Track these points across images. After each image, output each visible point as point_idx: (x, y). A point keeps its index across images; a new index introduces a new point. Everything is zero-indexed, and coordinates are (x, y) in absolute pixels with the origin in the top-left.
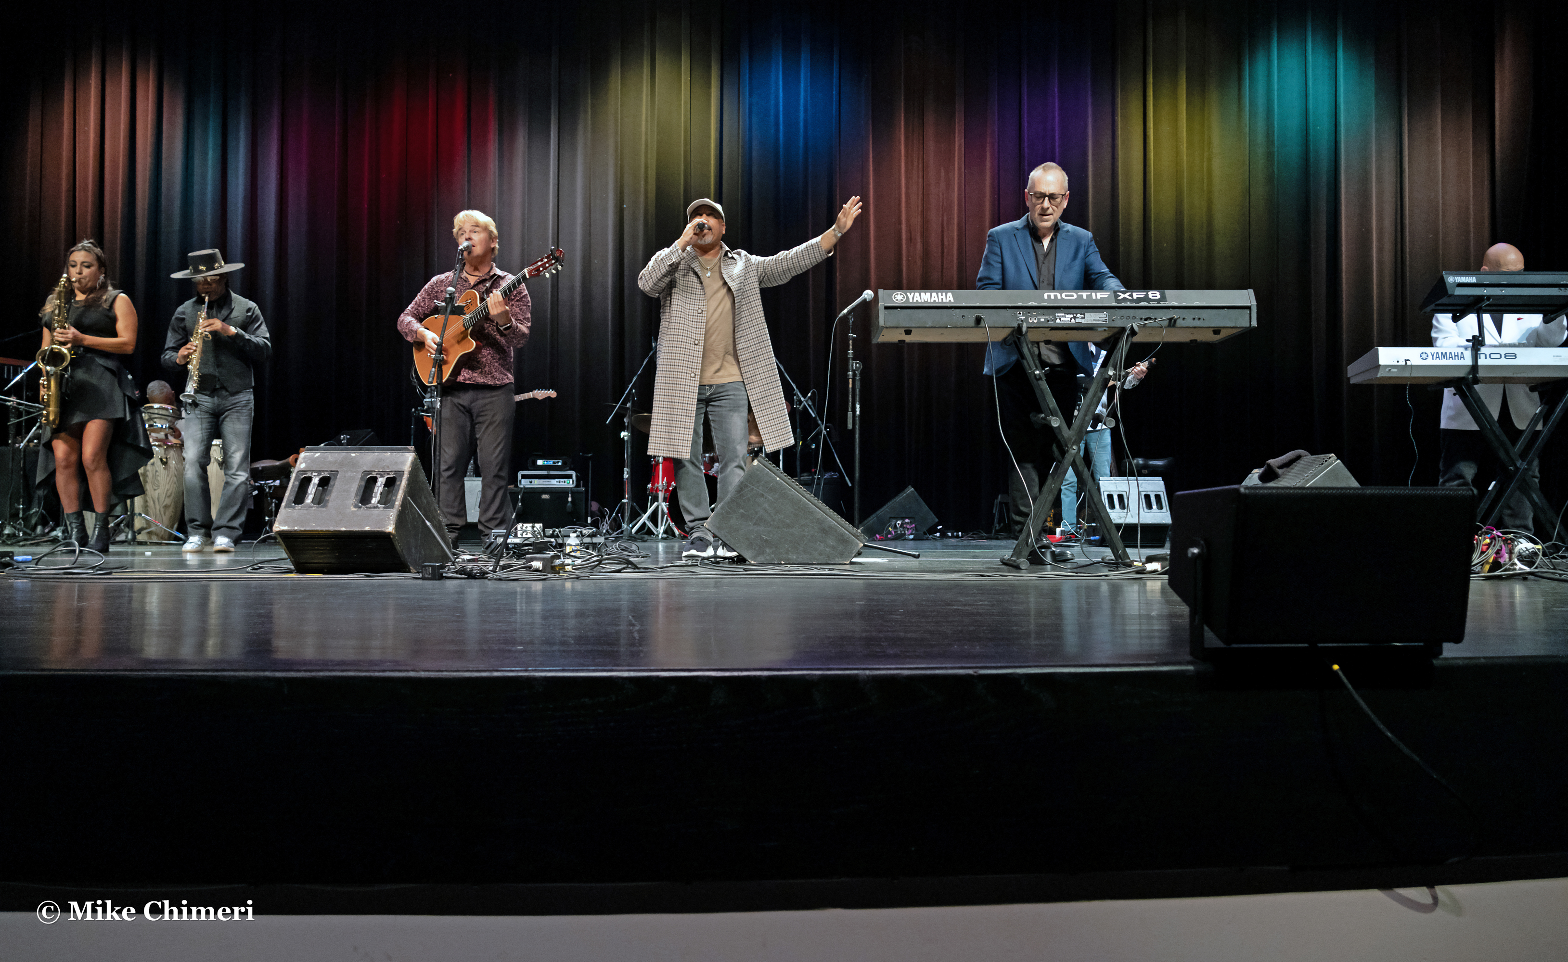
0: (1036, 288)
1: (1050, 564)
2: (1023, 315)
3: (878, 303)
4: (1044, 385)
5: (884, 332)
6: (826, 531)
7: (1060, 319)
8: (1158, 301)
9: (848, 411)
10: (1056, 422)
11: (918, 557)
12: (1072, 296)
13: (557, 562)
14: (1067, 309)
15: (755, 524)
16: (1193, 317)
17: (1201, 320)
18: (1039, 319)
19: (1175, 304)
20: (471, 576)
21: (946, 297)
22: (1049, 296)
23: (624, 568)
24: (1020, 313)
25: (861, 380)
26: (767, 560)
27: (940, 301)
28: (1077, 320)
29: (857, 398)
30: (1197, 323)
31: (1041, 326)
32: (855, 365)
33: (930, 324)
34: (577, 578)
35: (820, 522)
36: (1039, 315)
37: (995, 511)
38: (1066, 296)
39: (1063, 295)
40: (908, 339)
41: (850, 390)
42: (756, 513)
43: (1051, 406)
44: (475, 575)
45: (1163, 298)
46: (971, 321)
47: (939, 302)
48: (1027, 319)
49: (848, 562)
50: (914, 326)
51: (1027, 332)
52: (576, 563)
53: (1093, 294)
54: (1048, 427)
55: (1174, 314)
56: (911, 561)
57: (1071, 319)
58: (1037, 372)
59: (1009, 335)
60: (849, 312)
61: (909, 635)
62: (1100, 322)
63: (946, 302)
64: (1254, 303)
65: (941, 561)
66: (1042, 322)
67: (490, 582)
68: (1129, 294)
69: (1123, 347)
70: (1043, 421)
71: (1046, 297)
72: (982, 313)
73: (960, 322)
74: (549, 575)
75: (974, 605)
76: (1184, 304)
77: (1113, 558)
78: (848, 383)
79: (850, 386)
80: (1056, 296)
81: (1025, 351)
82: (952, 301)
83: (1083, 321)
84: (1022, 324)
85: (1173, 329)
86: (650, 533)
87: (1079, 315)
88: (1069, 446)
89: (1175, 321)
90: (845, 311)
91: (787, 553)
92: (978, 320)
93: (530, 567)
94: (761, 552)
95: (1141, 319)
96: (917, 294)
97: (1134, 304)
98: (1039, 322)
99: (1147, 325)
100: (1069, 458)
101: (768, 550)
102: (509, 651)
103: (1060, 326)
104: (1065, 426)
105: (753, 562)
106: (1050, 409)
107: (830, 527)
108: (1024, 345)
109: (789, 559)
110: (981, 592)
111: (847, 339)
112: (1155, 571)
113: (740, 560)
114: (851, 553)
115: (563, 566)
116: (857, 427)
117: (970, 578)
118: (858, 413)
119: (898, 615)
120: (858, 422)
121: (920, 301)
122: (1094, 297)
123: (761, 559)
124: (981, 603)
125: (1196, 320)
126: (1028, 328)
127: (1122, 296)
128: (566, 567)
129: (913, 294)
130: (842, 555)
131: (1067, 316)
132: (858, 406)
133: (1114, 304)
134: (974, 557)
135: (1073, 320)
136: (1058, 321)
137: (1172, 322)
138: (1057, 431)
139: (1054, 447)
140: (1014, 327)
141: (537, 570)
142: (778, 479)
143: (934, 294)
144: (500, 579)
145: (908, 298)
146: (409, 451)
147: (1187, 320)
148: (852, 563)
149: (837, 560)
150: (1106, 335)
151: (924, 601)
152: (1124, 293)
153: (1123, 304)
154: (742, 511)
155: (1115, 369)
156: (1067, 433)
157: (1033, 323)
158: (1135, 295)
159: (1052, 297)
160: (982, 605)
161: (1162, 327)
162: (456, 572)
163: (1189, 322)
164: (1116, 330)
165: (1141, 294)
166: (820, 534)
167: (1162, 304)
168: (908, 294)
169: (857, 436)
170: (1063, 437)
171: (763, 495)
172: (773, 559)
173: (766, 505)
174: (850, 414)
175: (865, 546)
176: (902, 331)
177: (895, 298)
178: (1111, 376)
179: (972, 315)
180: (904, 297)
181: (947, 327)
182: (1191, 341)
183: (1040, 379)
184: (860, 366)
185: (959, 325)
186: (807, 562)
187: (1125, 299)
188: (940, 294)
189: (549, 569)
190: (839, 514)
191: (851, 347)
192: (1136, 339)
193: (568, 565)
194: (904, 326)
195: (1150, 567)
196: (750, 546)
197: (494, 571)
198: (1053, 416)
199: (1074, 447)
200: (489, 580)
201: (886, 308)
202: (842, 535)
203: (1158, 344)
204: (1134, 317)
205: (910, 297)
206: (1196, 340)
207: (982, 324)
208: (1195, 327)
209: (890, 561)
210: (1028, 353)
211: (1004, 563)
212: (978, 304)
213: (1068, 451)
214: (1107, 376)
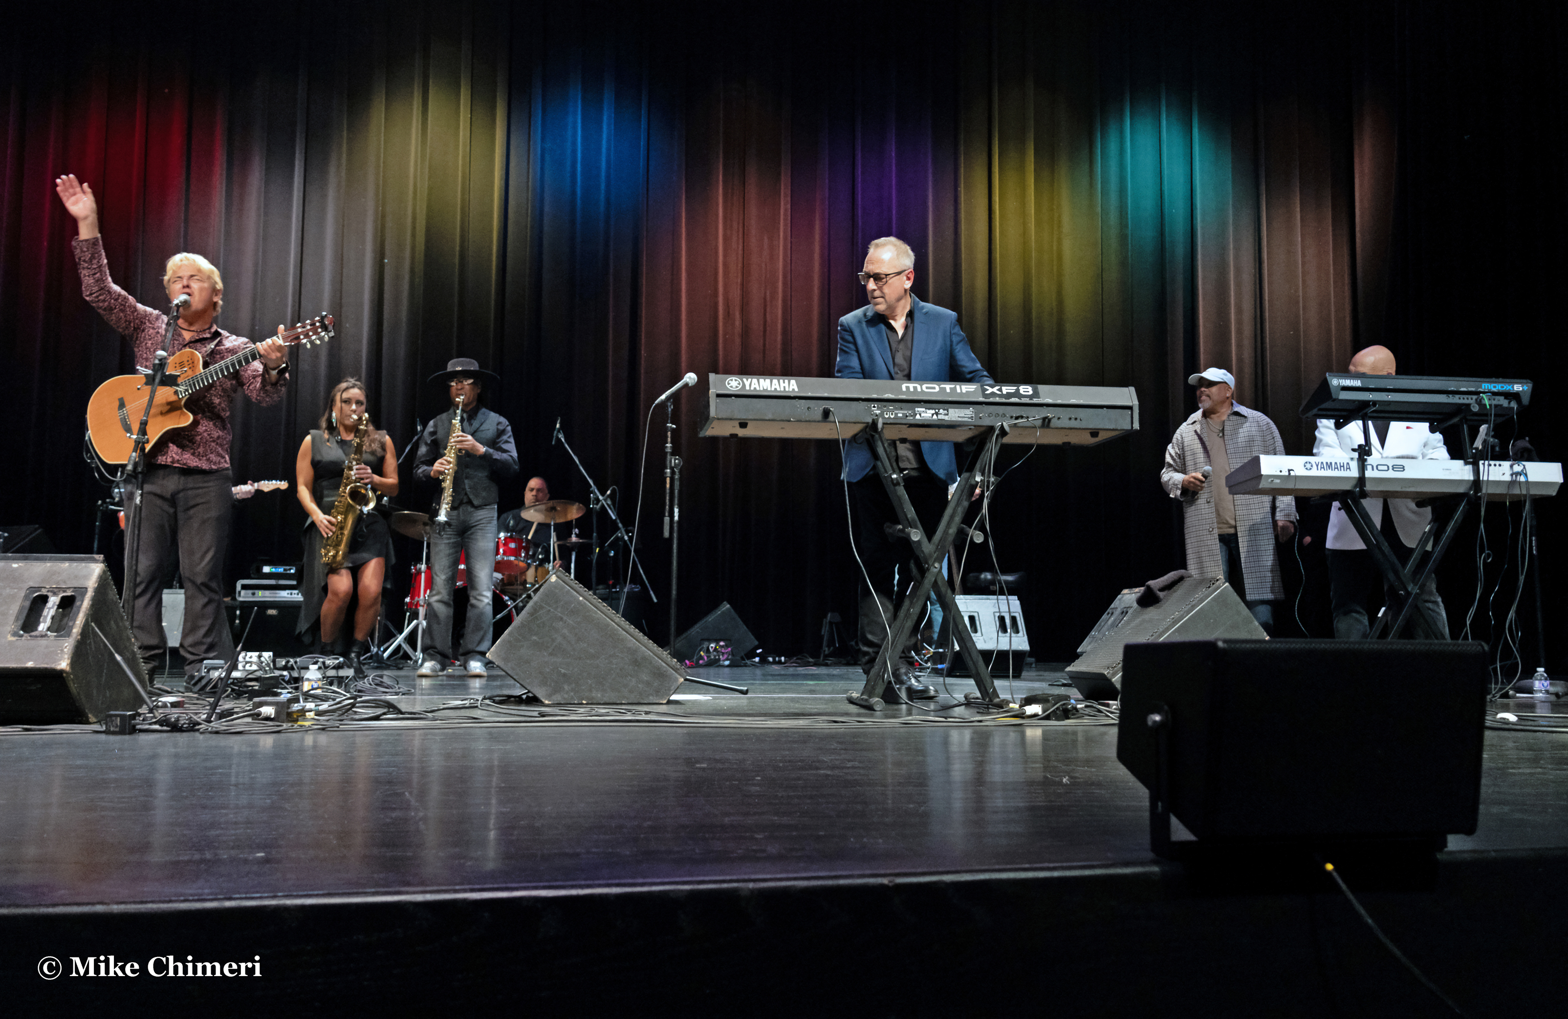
0: (892, 378)
1: (906, 703)
2: (878, 409)
3: (709, 389)
4: (902, 491)
5: (715, 424)
6: (638, 662)
7: (920, 415)
8: (1031, 397)
9: (664, 516)
10: (916, 535)
11: (745, 693)
12: (934, 388)
13: (296, 707)
14: (928, 403)
15: (551, 654)
16: (1070, 416)
17: (1078, 420)
18: (896, 414)
19: (1049, 401)
20: (175, 728)
21: (789, 385)
22: (908, 388)
23: (384, 714)
24: (874, 407)
25: (681, 479)
26: (565, 699)
27: (782, 389)
28: (940, 417)
29: (676, 501)
30: (1074, 424)
31: (899, 421)
32: (674, 461)
33: (770, 416)
34: (323, 729)
35: (633, 652)
36: (896, 409)
37: (825, 631)
38: (927, 388)
39: (924, 386)
40: (742, 433)
41: (668, 491)
42: (553, 640)
43: (909, 516)
44: (182, 726)
45: (1036, 394)
46: (818, 415)
47: (780, 391)
48: (882, 414)
49: (665, 702)
50: (751, 417)
51: (882, 429)
52: (321, 708)
53: (958, 387)
54: (907, 540)
55: (1049, 413)
56: (740, 698)
57: (933, 415)
58: (894, 476)
59: (861, 431)
60: (668, 399)
61: (785, 820)
62: (966, 419)
63: (789, 391)
64: (1136, 402)
65: (774, 699)
66: (900, 418)
67: (201, 737)
68: (998, 388)
69: (992, 450)
70: (901, 534)
71: (904, 389)
72: (831, 406)
73: (806, 416)
74: (285, 726)
75: (843, 768)
76: (1059, 402)
77: (978, 695)
78: (666, 482)
79: (668, 486)
80: (915, 388)
81: (880, 450)
82: (796, 390)
83: (946, 418)
84: (878, 420)
85: (1046, 430)
86: (407, 657)
87: (941, 411)
88: (930, 563)
89: (1050, 420)
90: (663, 397)
91: (591, 691)
92: (826, 414)
93: (259, 714)
94: (556, 690)
95: (1012, 417)
96: (755, 381)
97: (1004, 400)
98: (896, 417)
99: (1021, 425)
100: (929, 579)
101: (566, 687)
102: (246, 861)
103: (920, 423)
104: (925, 540)
105: (547, 702)
106: (908, 520)
107: (644, 658)
108: (879, 444)
109: (593, 698)
110: (843, 747)
111: (666, 429)
112: (1035, 715)
113: (533, 700)
114: (670, 690)
115: (303, 712)
116: (675, 535)
117: (821, 724)
118: (676, 518)
119: (754, 785)
120: (676, 528)
121: (758, 389)
122: (959, 391)
123: (558, 698)
124: (849, 764)
125: (1073, 421)
126: (884, 424)
127: (990, 390)
128: (307, 714)
129: (750, 380)
130: (657, 692)
131: (928, 411)
132: (676, 510)
133: (981, 399)
134: (812, 692)
135: (935, 417)
136: (918, 417)
137: (1046, 422)
138: (914, 546)
139: (912, 566)
140: (868, 423)
141: (268, 719)
142: (581, 598)
143: (775, 381)
144: (217, 733)
145: (744, 385)
146: (95, 561)
147: (1062, 419)
148: (669, 702)
149: (652, 699)
150: (970, 434)
151: (780, 761)
152: (992, 387)
153: (991, 400)
154: (535, 638)
155: (983, 475)
156: (928, 548)
157: (889, 418)
158: (1006, 389)
159: (912, 389)
160: (853, 767)
161: (1035, 427)
162: (155, 723)
163: (1065, 423)
164: (982, 429)
165: (1011, 389)
166: (630, 667)
167: (1035, 401)
168: (745, 380)
169: (675, 546)
170: (923, 551)
171: (561, 619)
172: (572, 698)
173: (565, 631)
174: (667, 519)
175: (686, 680)
176: (737, 424)
177: (729, 384)
178: (977, 483)
179: (818, 408)
180: (739, 384)
181: (790, 421)
182: (1064, 443)
183: (898, 484)
184: (680, 463)
185: (803, 418)
186: (615, 701)
187: (993, 394)
188: (781, 381)
189: (284, 717)
190: (655, 642)
191: (669, 440)
192: (1006, 440)
193: (310, 711)
194: (739, 417)
195: (1031, 709)
196: (544, 683)
197: (208, 721)
198: (911, 527)
199: (937, 565)
200: (201, 733)
201: (718, 396)
202: (659, 668)
203: (1030, 446)
204: (1004, 415)
205: (747, 383)
206: (1069, 443)
207: (831, 418)
208: (1071, 429)
209: (714, 698)
210: (884, 453)
211: (851, 701)
212: (826, 395)
213: (928, 569)
214: (973, 483)
